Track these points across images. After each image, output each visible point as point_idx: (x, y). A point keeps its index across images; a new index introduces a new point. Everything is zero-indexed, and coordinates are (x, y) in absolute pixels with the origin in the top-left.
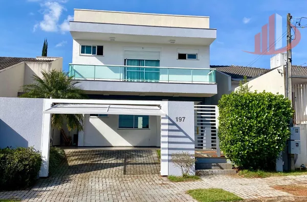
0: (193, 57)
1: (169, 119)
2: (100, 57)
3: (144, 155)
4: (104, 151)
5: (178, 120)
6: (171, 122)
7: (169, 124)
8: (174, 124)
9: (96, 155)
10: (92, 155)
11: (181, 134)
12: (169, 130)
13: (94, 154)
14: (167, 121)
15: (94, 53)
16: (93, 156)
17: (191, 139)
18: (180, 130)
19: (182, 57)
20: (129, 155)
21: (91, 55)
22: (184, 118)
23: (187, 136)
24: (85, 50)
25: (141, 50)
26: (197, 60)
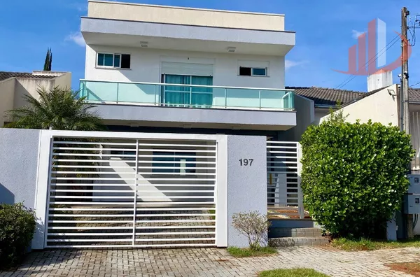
0: (261, 72)
2: (126, 71)
5: (243, 163)
15: (116, 65)
19: (245, 72)
21: (112, 67)
22: (252, 160)
24: (103, 60)
25: (185, 61)
26: (267, 76)
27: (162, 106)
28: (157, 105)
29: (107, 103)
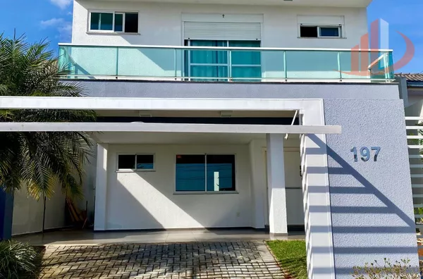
1: (330, 153)
2: (132, 36)
3: (240, 257)
4: (140, 246)
5: (359, 156)
6: (335, 165)
7: (331, 171)
8: (346, 169)
9: (118, 258)
10: (110, 259)
11: (371, 200)
12: (333, 190)
13: (116, 255)
14: (322, 160)
15: (118, 28)
16: (111, 264)
17: (403, 216)
18: (368, 188)
19: (308, 32)
20: (202, 256)
21: (112, 31)
22: (378, 149)
23: (391, 208)
24: (99, 21)
25: (220, 19)
26: (341, 37)
27: (186, 81)
28: (178, 79)
29: (97, 78)
